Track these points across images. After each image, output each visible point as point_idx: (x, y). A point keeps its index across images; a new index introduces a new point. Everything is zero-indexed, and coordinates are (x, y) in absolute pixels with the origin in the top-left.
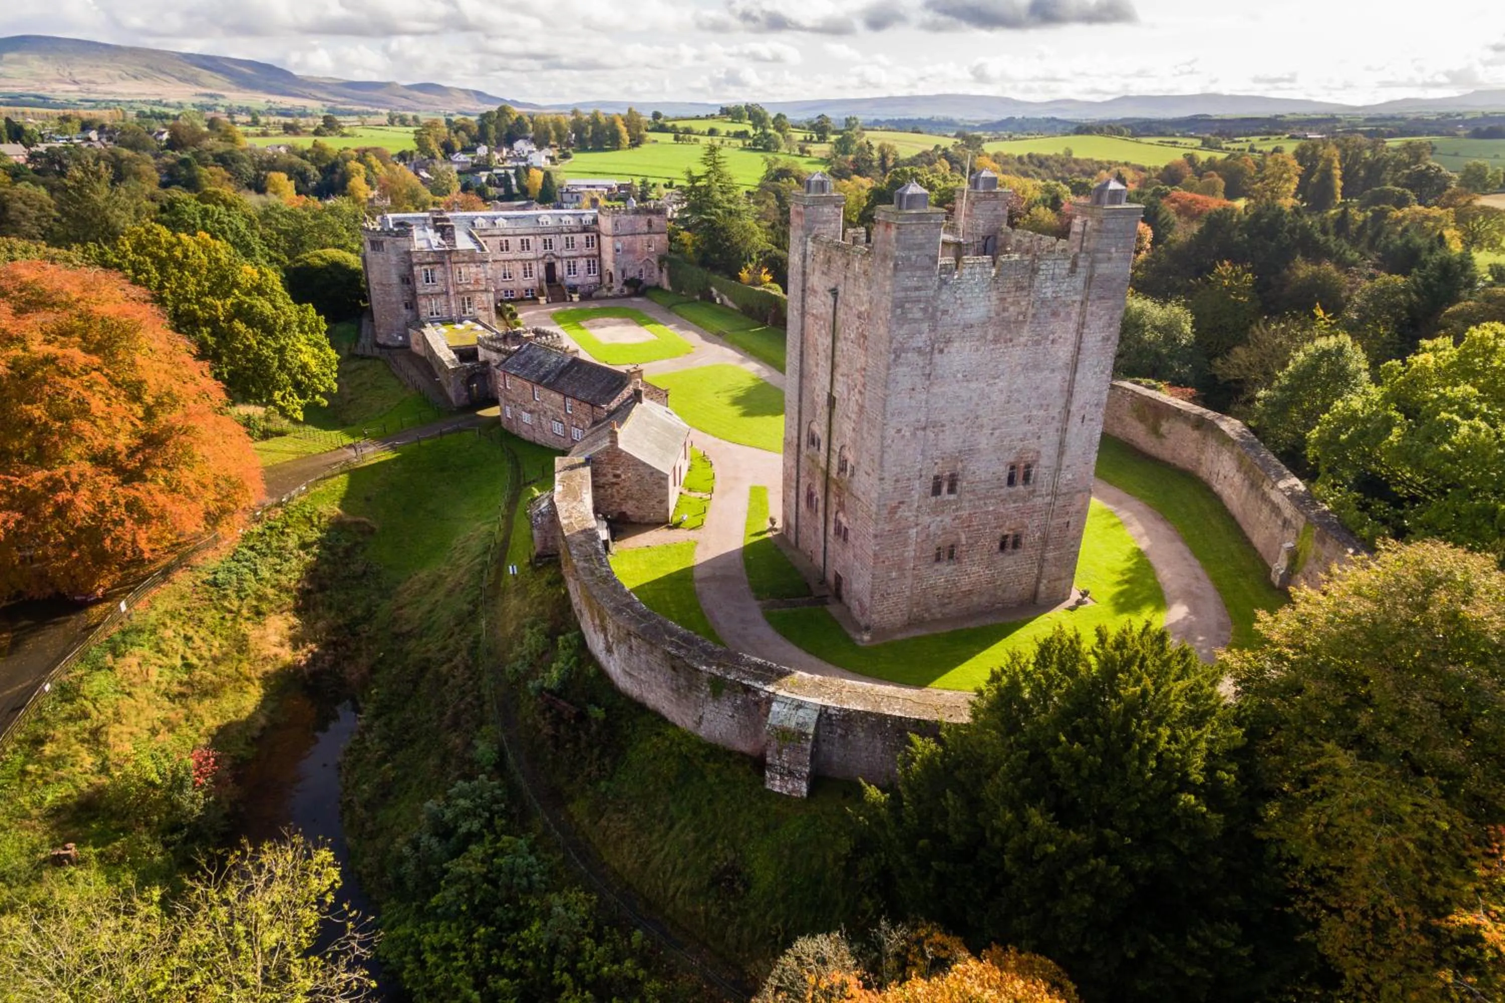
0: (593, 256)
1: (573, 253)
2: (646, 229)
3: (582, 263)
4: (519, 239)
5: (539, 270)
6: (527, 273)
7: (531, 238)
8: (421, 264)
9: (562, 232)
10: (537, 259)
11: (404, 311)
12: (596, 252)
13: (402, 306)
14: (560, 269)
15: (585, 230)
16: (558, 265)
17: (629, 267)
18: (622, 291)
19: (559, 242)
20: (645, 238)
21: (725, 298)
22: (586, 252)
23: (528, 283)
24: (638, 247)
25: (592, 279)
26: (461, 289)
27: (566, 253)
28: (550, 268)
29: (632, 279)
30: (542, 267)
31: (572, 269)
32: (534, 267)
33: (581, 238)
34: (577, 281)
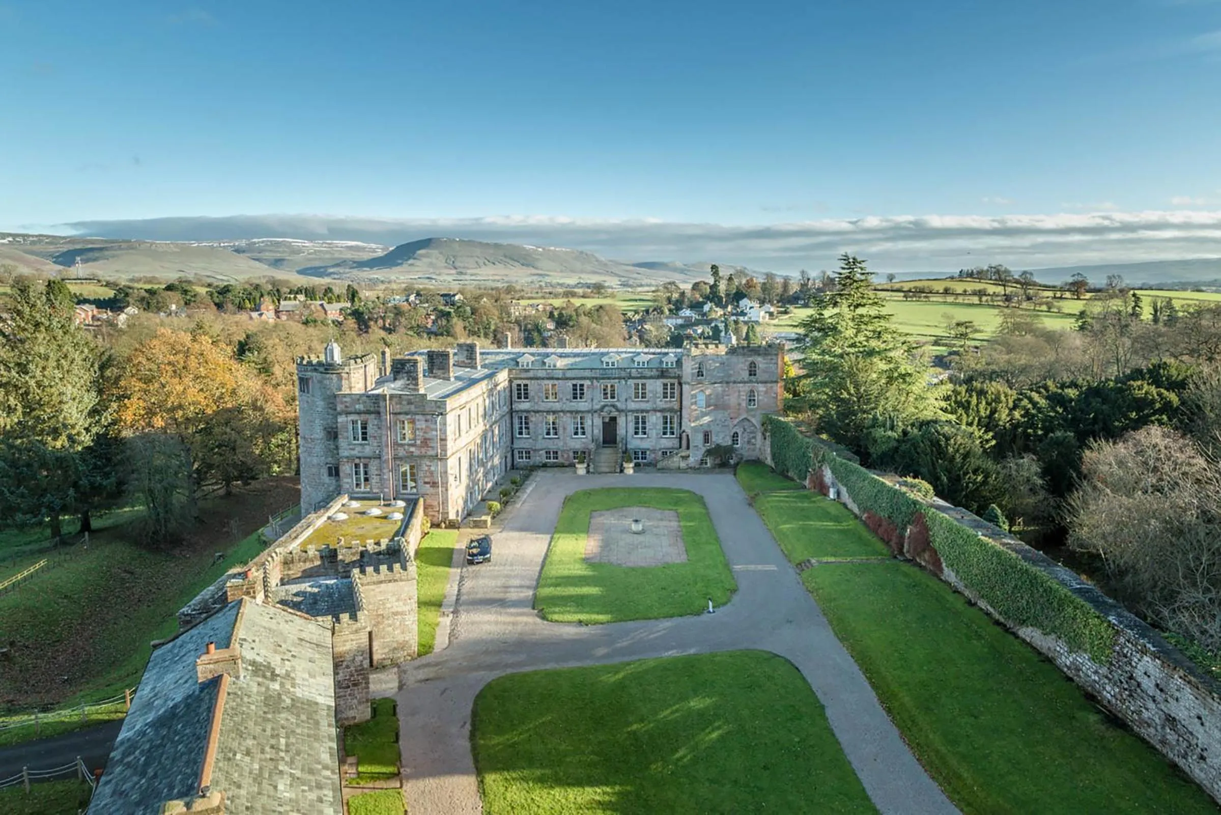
0: (671, 410)
1: (644, 406)
2: (745, 375)
3: (655, 420)
4: (570, 384)
5: (594, 425)
6: (580, 430)
7: (587, 383)
8: (348, 413)
9: (631, 377)
10: (592, 412)
11: (326, 479)
12: (676, 406)
13: (324, 471)
14: (624, 426)
15: (663, 374)
16: (621, 421)
17: (714, 429)
18: (703, 462)
19: (625, 390)
20: (745, 389)
21: (844, 490)
22: (661, 404)
23: (578, 443)
24: (733, 400)
25: (668, 442)
26: (401, 452)
27: (632, 406)
28: (610, 426)
29: (718, 446)
30: (598, 422)
31: (641, 426)
32: (588, 423)
33: (653, 386)
34: (645, 445)
